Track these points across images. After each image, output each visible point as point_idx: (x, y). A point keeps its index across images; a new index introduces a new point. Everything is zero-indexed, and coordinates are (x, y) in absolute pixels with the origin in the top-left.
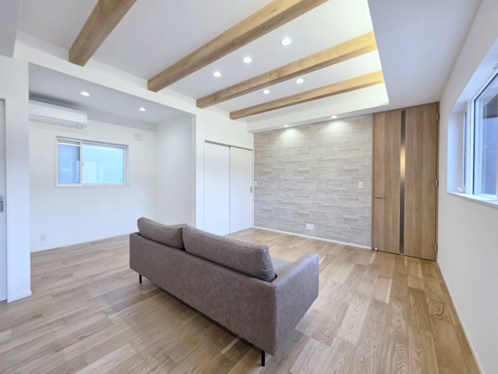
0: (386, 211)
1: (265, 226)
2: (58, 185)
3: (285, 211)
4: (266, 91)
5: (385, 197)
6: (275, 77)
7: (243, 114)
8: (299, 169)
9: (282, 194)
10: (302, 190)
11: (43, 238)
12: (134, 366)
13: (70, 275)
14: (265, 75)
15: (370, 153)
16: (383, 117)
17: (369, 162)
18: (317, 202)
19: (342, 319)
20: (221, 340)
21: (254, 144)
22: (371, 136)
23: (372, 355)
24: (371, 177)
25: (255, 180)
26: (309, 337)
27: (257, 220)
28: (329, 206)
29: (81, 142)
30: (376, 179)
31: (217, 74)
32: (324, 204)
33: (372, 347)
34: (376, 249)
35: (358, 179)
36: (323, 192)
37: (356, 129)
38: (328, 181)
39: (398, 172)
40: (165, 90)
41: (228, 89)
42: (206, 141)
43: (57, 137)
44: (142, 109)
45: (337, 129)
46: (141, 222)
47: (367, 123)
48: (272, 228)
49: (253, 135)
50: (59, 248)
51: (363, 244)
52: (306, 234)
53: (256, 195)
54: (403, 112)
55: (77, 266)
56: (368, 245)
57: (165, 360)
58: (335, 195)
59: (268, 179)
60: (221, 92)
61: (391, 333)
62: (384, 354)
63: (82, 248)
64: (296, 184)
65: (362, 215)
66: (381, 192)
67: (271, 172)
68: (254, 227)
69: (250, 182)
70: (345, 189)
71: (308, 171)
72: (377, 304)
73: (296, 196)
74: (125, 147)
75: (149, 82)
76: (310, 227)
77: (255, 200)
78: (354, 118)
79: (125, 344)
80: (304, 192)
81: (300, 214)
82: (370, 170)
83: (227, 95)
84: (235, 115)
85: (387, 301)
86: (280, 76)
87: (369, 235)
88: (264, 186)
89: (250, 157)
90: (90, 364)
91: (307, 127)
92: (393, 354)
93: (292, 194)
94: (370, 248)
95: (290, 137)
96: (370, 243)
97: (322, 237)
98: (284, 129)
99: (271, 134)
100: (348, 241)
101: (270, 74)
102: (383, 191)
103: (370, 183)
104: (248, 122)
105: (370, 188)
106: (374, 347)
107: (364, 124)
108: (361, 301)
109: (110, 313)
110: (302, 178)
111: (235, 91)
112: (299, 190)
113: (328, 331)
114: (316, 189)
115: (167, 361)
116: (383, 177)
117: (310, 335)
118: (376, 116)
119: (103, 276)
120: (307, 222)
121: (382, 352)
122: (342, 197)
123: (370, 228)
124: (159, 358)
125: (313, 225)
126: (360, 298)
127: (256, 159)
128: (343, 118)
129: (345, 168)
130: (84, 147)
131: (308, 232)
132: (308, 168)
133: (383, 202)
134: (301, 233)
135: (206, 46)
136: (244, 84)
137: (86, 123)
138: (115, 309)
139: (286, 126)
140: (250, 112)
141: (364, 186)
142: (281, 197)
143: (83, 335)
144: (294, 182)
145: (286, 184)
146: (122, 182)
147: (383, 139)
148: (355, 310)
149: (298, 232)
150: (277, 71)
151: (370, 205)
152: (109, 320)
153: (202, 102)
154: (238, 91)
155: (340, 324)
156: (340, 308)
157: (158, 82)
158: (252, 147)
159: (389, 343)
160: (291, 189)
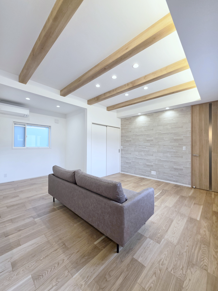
0: (200, 164)
1: (127, 172)
2: (14, 148)
3: (139, 163)
4: (127, 94)
5: (200, 156)
6: (130, 86)
7: (114, 108)
8: (147, 139)
9: (137, 153)
10: (149, 151)
11: (5, 176)
12: (45, 248)
13: (18, 196)
14: (125, 85)
15: (190, 129)
16: (198, 108)
17: (189, 135)
18: (158, 158)
19: (169, 228)
20: (95, 236)
21: (121, 125)
22: (190, 119)
23: (185, 251)
24: (190, 143)
25: (121, 145)
26: (146, 238)
27: (123, 168)
28: (165, 161)
29: (26, 124)
30: (193, 144)
31: (98, 86)
32: (162, 160)
33: (186, 246)
34: (194, 187)
35: (183, 145)
36: (161, 152)
37: (181, 115)
38: (164, 146)
39: (207, 141)
40: (70, 95)
41: (105, 94)
42: (93, 123)
43: (14, 122)
44: (58, 106)
45: (169, 116)
46: (54, 168)
47: (187, 112)
48: (131, 173)
49: (120, 120)
50: (14, 181)
51: (186, 184)
52: (151, 177)
53: (122, 154)
54: (210, 104)
55: (22, 191)
56: (189, 185)
57: (62, 246)
58: (168, 154)
59: (129, 144)
60: (101, 95)
61: (199, 238)
62: (193, 251)
63: (25, 182)
64: (145, 148)
65: (185, 166)
66: (197, 152)
67: (130, 141)
68: (120, 172)
69: (119, 146)
70: (174, 151)
71: (152, 140)
72: (191, 220)
73: (145, 155)
74: (49, 127)
75: (61, 91)
76: (153, 173)
77: (121, 157)
78: (180, 109)
79: (42, 235)
80: (150, 152)
81: (148, 165)
82: (190, 139)
83: (104, 97)
84: (109, 109)
85: (198, 219)
86: (134, 86)
87: (190, 178)
88: (126, 149)
89: (119, 132)
90: (22, 245)
91: (151, 114)
92: (199, 251)
93: (143, 153)
94: (190, 186)
95: (142, 120)
96: (190, 183)
97: (161, 179)
98: (138, 116)
99: (131, 119)
100: (177, 182)
101: (128, 84)
102: (198, 152)
103: (190, 147)
104: (117, 112)
105: (190, 150)
106: (187, 246)
107: (186, 112)
108: (181, 218)
109: (36, 218)
110: (149, 144)
111: (108, 95)
112: (147, 151)
113: (159, 235)
114: (157, 151)
115: (64, 246)
116: (198, 144)
117: (148, 236)
118: (193, 107)
119: (34, 197)
120: (152, 170)
121: (192, 249)
122: (173, 156)
123: (190, 174)
124: (59, 244)
125: (155, 172)
126: (181, 216)
127: (122, 133)
128: (173, 109)
129: (175, 138)
130: (27, 127)
131: (152, 176)
132: (152, 138)
133: (198, 158)
134: (148, 176)
135: (90, 70)
136: (113, 90)
137: (29, 114)
138: (39, 216)
139: (139, 114)
140: (118, 106)
141: (186, 149)
142: (137, 155)
143: (20, 229)
144: (144, 147)
145: (140, 148)
146: (47, 146)
147: (198, 121)
148: (177, 223)
149: (147, 176)
150: (131, 83)
151: (190, 160)
152: (35, 221)
153: (91, 102)
154: (110, 95)
155: (167, 231)
156: (168, 222)
157: (66, 91)
158: (120, 127)
159: (197, 244)
160: (142, 151)
